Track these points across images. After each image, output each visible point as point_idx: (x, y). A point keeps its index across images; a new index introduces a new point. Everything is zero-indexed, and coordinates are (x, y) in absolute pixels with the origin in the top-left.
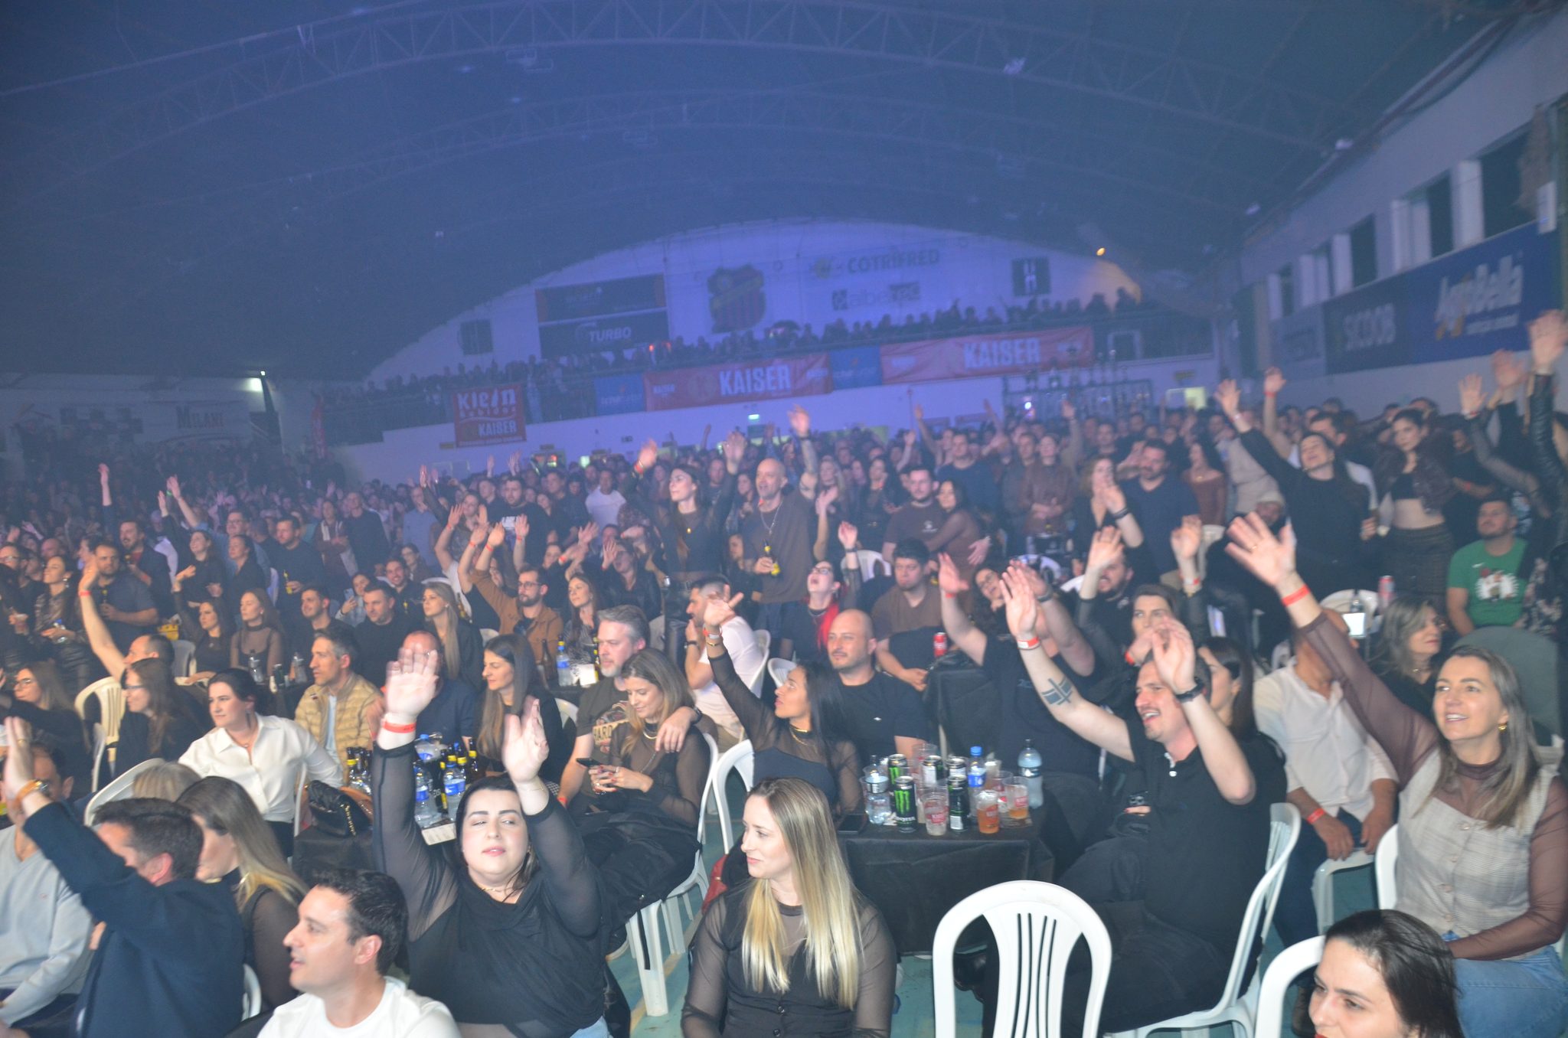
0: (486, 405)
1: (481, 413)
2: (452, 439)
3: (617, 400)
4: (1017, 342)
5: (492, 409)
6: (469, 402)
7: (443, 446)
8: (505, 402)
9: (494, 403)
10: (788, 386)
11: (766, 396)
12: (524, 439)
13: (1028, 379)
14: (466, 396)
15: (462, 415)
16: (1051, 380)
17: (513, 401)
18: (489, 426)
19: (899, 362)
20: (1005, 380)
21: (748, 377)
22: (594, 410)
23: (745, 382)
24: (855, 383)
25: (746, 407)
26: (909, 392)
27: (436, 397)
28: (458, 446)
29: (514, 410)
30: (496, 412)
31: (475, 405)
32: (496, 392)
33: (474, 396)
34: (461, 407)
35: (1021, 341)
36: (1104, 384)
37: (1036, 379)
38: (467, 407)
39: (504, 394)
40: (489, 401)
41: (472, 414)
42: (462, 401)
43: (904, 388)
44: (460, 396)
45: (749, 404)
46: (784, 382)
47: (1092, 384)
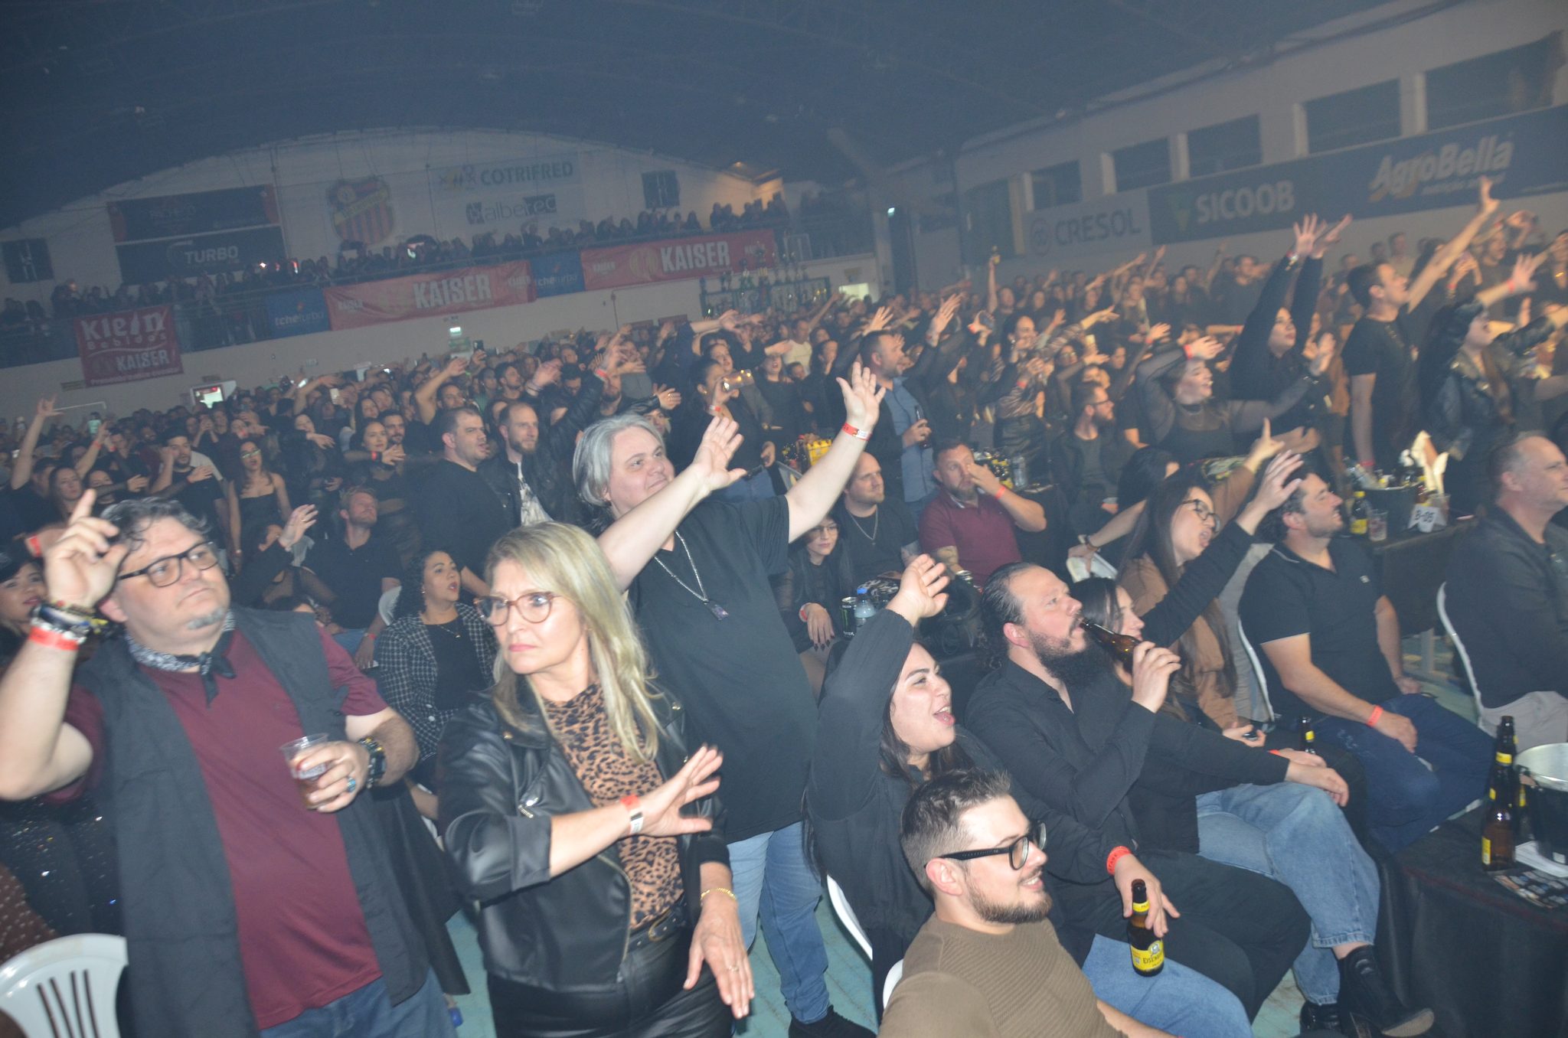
0: (124, 333)
1: (117, 343)
2: (81, 377)
3: (295, 319)
4: (709, 246)
5: (132, 338)
6: (99, 329)
7: (66, 386)
8: (149, 328)
9: (135, 329)
10: (489, 296)
11: (465, 308)
12: (181, 372)
13: (723, 280)
14: (94, 323)
15: (91, 346)
16: (742, 280)
17: (160, 326)
18: (130, 358)
19: (600, 267)
20: (702, 282)
21: (445, 287)
22: (267, 333)
23: (443, 296)
24: (559, 290)
25: (445, 320)
26: (613, 297)
27: (44, 327)
28: (89, 385)
29: (163, 337)
30: (139, 340)
31: (107, 334)
32: (136, 318)
33: (105, 322)
34: (88, 338)
35: (713, 244)
36: (788, 281)
37: (730, 281)
38: (97, 337)
39: (148, 318)
40: (127, 328)
41: (104, 345)
42: (89, 329)
43: (606, 294)
44: (84, 323)
45: (449, 316)
46: (484, 292)
47: (778, 283)
